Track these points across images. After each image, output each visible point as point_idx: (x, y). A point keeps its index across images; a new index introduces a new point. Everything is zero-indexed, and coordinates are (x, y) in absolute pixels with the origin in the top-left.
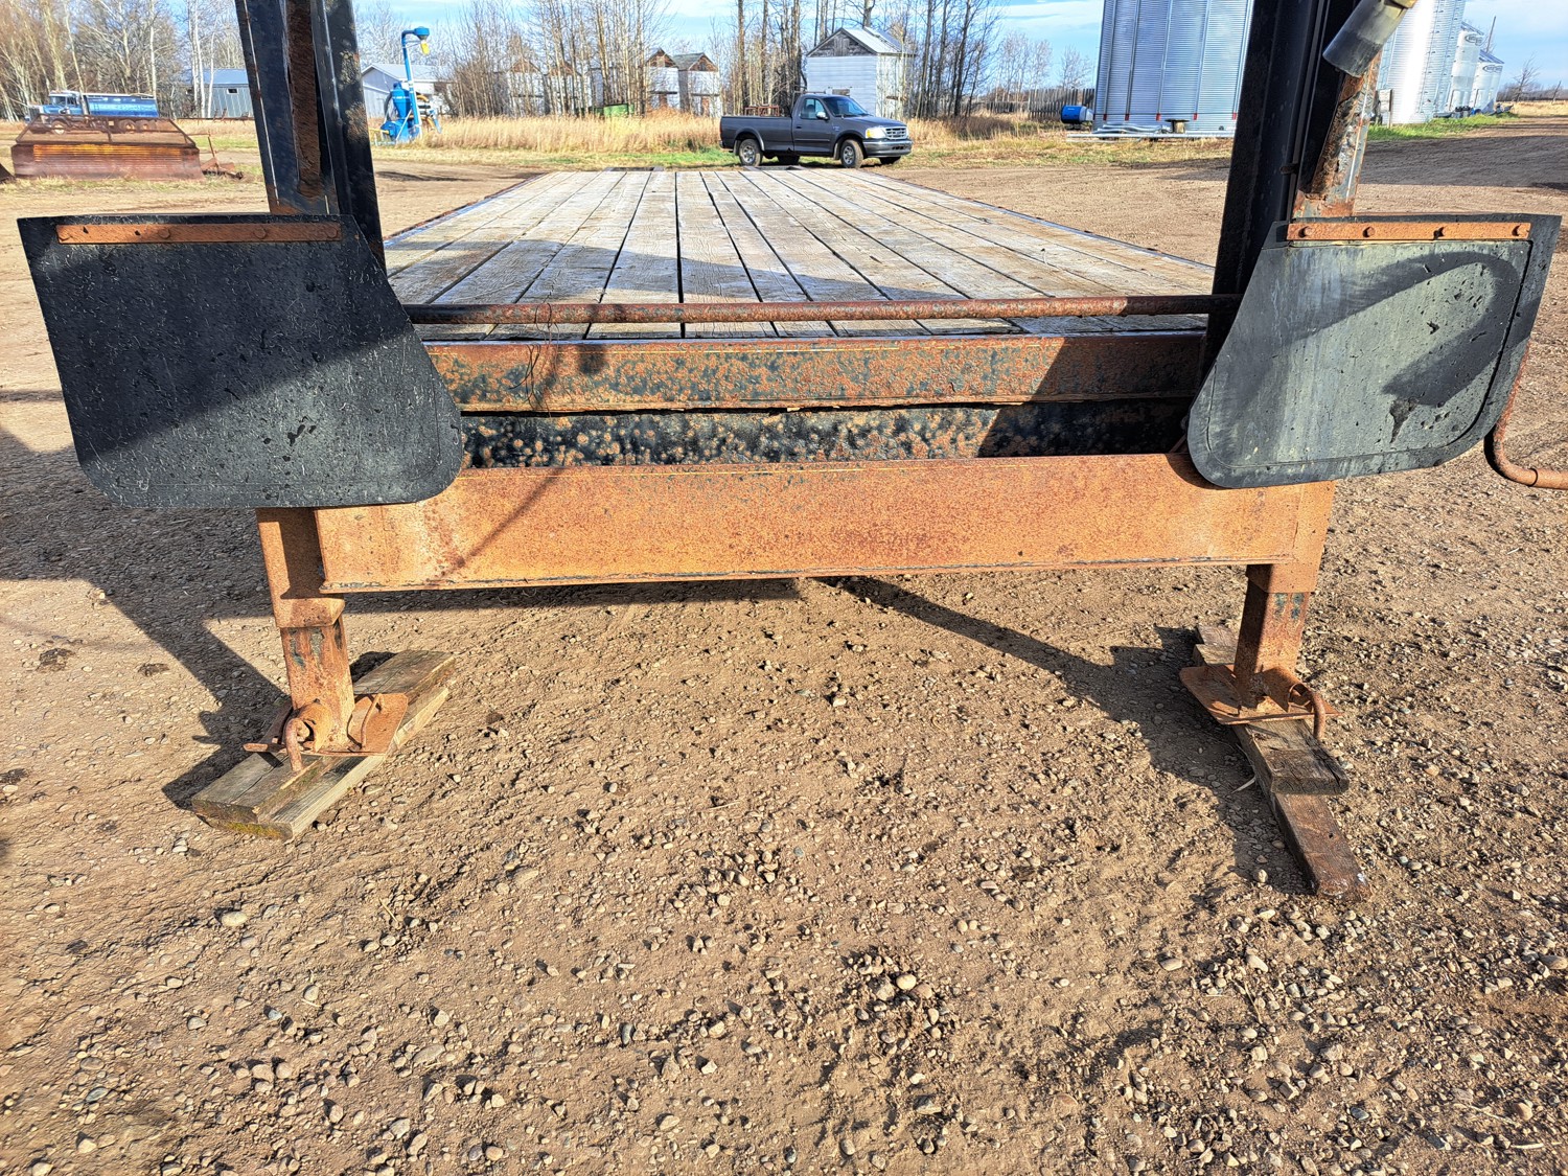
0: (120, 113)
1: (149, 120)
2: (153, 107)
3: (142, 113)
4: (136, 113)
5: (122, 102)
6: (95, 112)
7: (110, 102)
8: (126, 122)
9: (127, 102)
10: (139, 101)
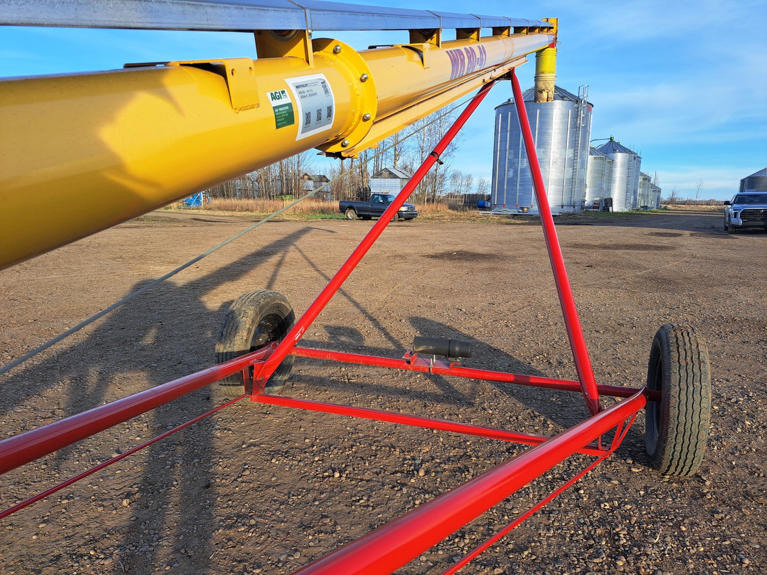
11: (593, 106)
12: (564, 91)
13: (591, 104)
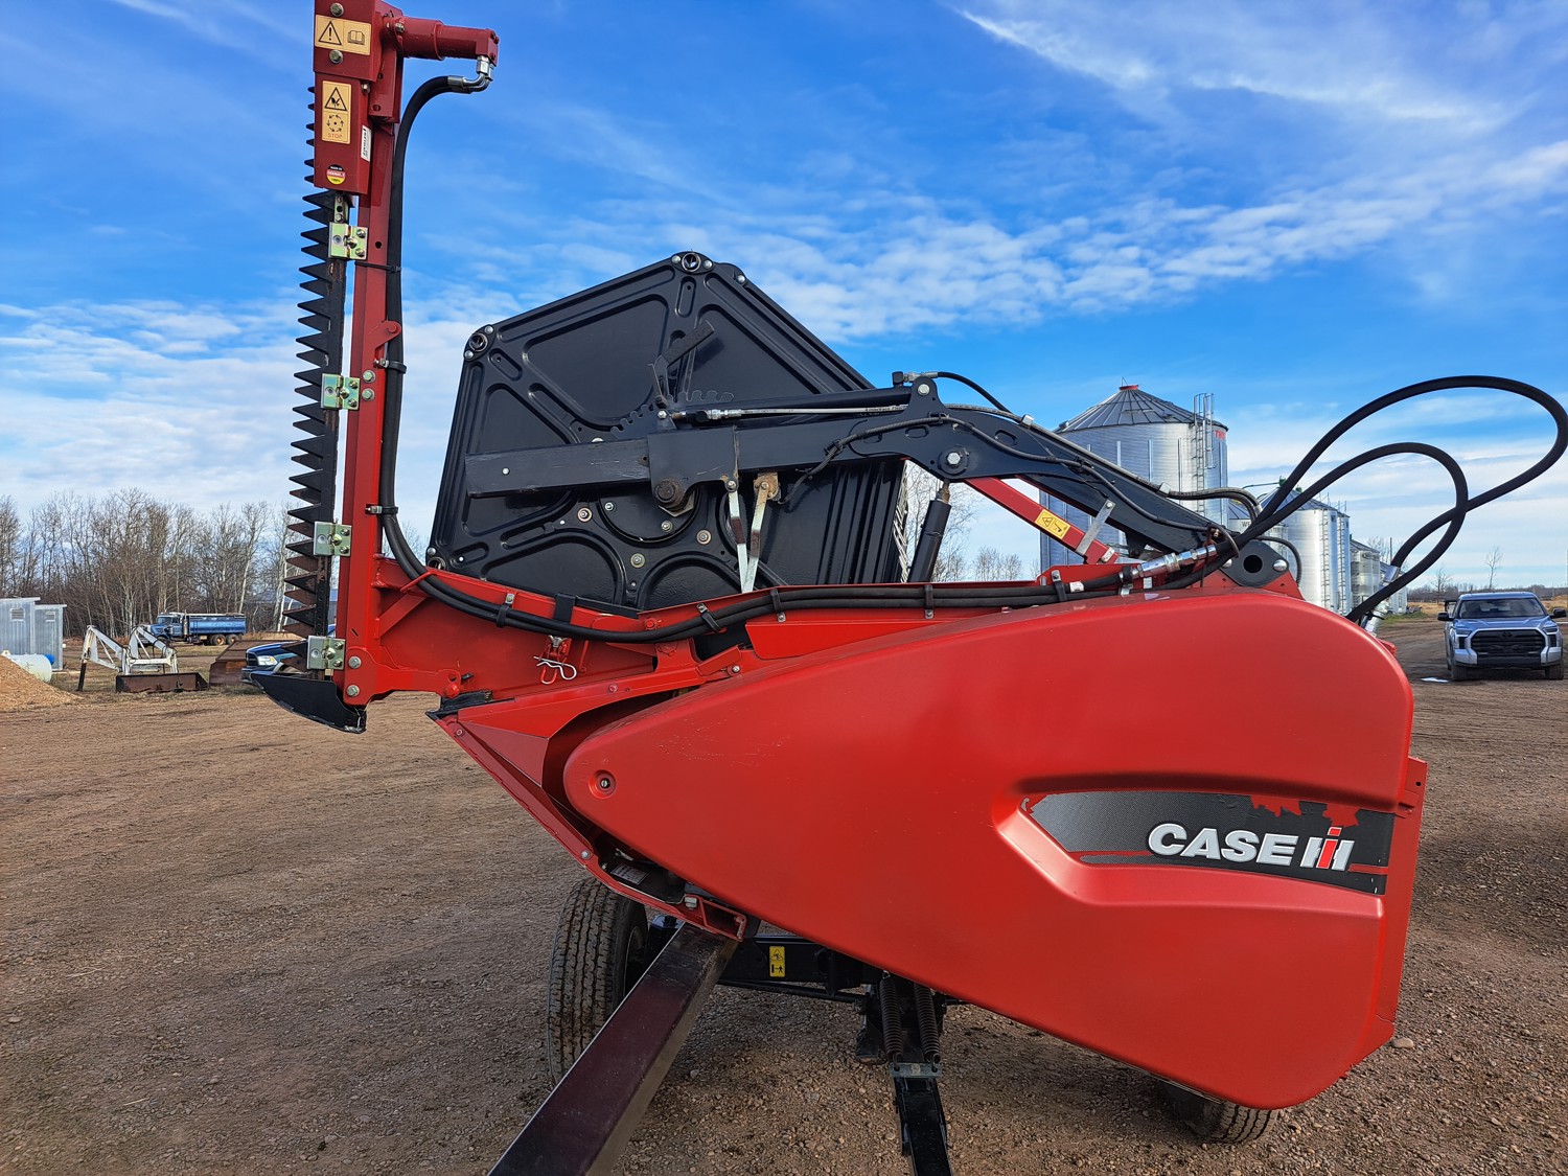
0: (214, 629)
1: (237, 634)
2: (243, 624)
3: (233, 628)
4: (227, 629)
5: (218, 620)
6: (193, 629)
7: (207, 621)
8: (217, 636)
9: (223, 621)
10: (233, 618)
11: (1227, 429)
12: (1169, 405)
13: (1222, 426)
